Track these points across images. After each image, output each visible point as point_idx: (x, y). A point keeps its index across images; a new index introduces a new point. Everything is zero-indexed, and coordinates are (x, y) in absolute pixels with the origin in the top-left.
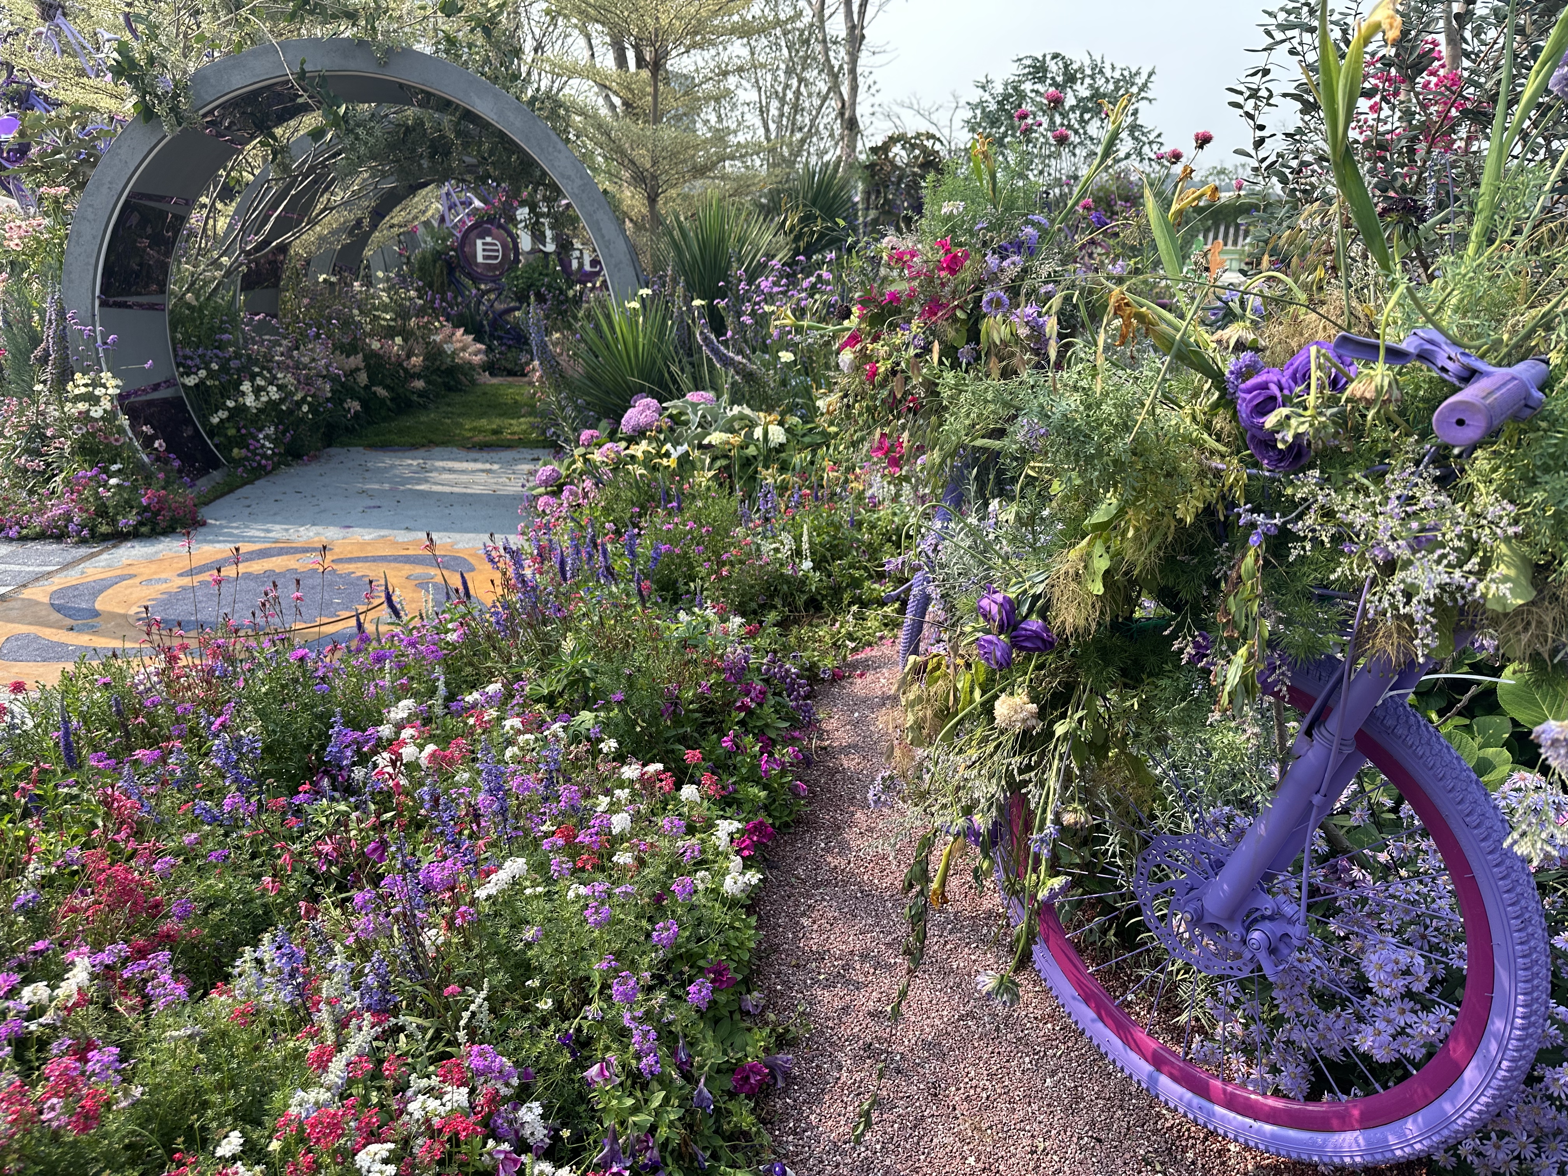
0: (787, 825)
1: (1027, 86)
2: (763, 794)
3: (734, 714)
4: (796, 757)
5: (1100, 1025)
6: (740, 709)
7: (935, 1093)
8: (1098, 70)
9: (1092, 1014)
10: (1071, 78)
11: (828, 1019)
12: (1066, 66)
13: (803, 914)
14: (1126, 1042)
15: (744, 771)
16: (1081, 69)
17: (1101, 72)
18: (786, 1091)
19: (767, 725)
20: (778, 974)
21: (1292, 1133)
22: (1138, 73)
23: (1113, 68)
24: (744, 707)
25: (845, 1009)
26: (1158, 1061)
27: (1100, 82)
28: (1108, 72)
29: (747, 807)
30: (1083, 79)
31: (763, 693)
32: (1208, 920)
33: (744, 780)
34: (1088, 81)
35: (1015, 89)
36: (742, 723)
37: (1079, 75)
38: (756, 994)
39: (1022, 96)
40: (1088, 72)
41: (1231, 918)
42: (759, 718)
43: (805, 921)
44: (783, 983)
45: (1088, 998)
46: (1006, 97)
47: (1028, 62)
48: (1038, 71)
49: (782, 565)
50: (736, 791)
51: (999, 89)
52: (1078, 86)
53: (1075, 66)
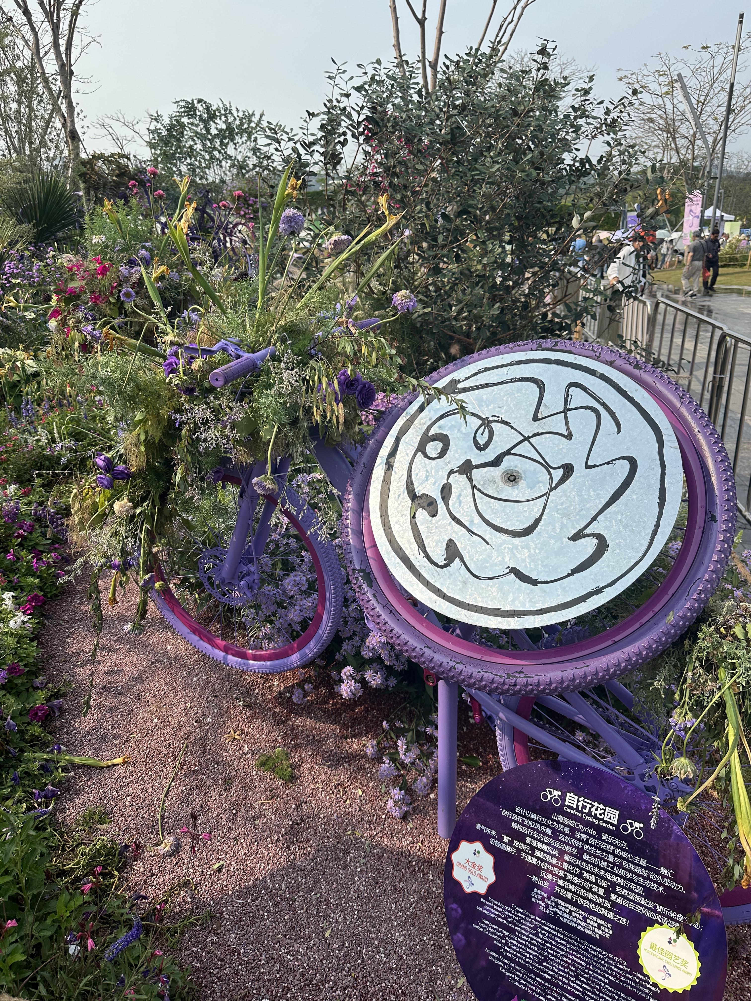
0: (56, 595)
1: (185, 120)
2: (37, 581)
3: (13, 541)
4: (57, 558)
5: (201, 642)
6: (17, 537)
7: (139, 698)
8: (228, 112)
9: (197, 638)
10: (212, 117)
11: (83, 680)
12: (208, 108)
13: (68, 637)
14: (213, 646)
15: (23, 570)
16: (218, 110)
17: (230, 112)
18: (61, 716)
19: (37, 544)
20: (54, 667)
21: (277, 662)
22: (253, 115)
23: (238, 110)
24: (19, 536)
25: (92, 674)
26: (226, 650)
27: (231, 119)
28: (234, 112)
29: (27, 589)
30: (220, 116)
31: (32, 526)
32: (227, 581)
33: (25, 575)
34: (223, 118)
35: (177, 121)
36: (20, 545)
37: (217, 114)
38: (41, 678)
39: (183, 126)
40: (223, 112)
41: (233, 578)
42: (31, 541)
43: (69, 640)
44: (57, 670)
45: (195, 631)
46: (172, 126)
47: (183, 104)
48: (190, 110)
49: (43, 449)
50: (19, 582)
51: (167, 121)
52: (218, 121)
53: (214, 108)
